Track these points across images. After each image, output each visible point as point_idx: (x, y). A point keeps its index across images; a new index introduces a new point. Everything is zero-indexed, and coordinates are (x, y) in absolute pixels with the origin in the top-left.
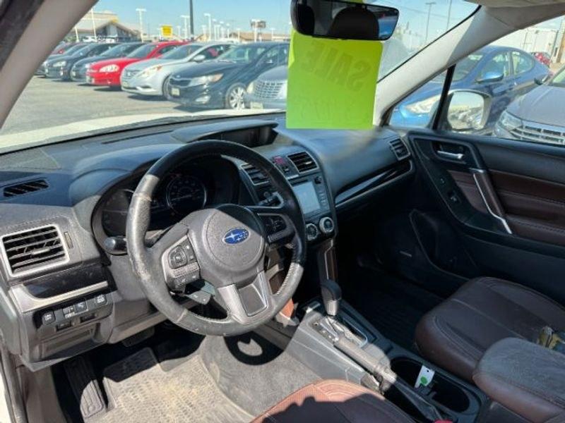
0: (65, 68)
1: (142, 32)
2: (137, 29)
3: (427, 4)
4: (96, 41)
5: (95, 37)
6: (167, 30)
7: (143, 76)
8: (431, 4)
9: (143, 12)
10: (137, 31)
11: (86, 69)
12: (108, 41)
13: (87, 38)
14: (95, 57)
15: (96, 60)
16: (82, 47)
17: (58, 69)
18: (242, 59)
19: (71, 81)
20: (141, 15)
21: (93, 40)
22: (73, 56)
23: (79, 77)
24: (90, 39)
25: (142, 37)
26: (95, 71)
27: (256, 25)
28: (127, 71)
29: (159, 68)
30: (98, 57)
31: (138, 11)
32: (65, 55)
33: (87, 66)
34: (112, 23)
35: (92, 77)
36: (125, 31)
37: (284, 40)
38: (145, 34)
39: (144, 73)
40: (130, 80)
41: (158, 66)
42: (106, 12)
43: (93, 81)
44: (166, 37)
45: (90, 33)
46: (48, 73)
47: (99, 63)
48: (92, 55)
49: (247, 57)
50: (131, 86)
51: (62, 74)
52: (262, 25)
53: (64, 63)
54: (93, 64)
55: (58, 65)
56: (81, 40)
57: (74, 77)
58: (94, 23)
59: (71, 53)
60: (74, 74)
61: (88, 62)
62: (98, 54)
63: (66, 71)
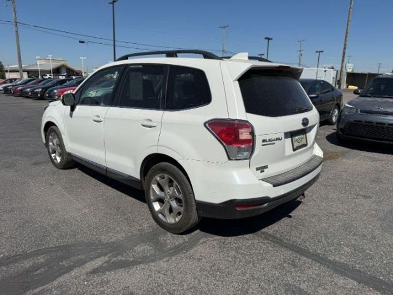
0: (41, 92)
1: (83, 71)
2: (79, 70)
3: (317, 52)
4: (52, 77)
5: (52, 74)
8: (319, 52)
9: (84, 59)
10: (80, 71)
11: (55, 93)
12: (61, 78)
13: (46, 76)
14: (59, 86)
15: (61, 88)
17: (37, 93)
19: (45, 99)
20: (83, 61)
21: (50, 76)
22: (46, 85)
23: (50, 97)
24: (48, 76)
25: (83, 74)
26: (60, 94)
29: (97, 92)
30: (61, 86)
31: (81, 59)
32: (39, 85)
33: (55, 91)
34: (63, 66)
36: (72, 71)
38: (85, 73)
42: (59, 59)
45: (49, 72)
46: (31, 95)
47: (62, 89)
48: (57, 85)
51: (39, 95)
53: (40, 90)
54: (59, 90)
55: (37, 90)
56: (42, 77)
57: (47, 97)
58: (51, 66)
59: (44, 84)
60: (47, 95)
61: (56, 89)
62: (61, 85)
63: (42, 94)
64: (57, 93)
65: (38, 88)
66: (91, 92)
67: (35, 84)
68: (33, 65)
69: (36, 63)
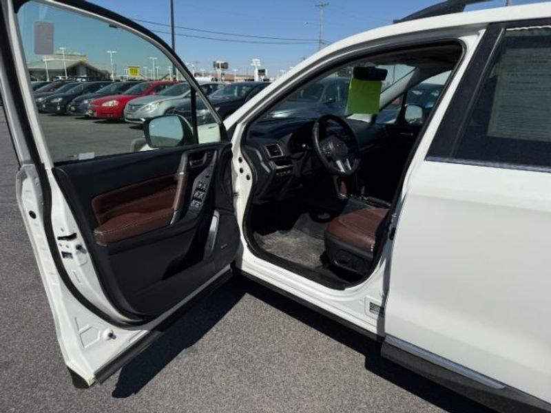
0: (61, 103)
5: (66, 76)
6: (134, 70)
7: (148, 109)
9: (114, 54)
11: (85, 105)
14: (89, 94)
15: (95, 97)
16: (74, 86)
17: (55, 105)
18: (231, 95)
19: (68, 115)
22: (68, 93)
23: (78, 111)
25: (112, 76)
26: (96, 106)
27: (220, 66)
28: (131, 105)
29: (160, 103)
30: (93, 94)
32: (57, 93)
34: (81, 64)
35: (94, 111)
36: (94, 71)
37: (246, 80)
39: (147, 107)
40: (134, 113)
41: (160, 101)
42: (75, 53)
43: (95, 115)
44: (132, 77)
45: (62, 73)
46: (45, 109)
47: (98, 99)
48: (86, 93)
49: (236, 94)
50: (136, 117)
51: (59, 109)
52: (225, 66)
53: (60, 99)
54: (92, 100)
55: (55, 101)
57: (73, 111)
58: (64, 63)
59: (64, 91)
60: (73, 108)
61: (86, 98)
62: (93, 91)
63: (63, 106)
64: (90, 105)
65: (57, 97)
66: (150, 104)
67: (49, 91)
68: (37, 63)
69: (42, 60)
